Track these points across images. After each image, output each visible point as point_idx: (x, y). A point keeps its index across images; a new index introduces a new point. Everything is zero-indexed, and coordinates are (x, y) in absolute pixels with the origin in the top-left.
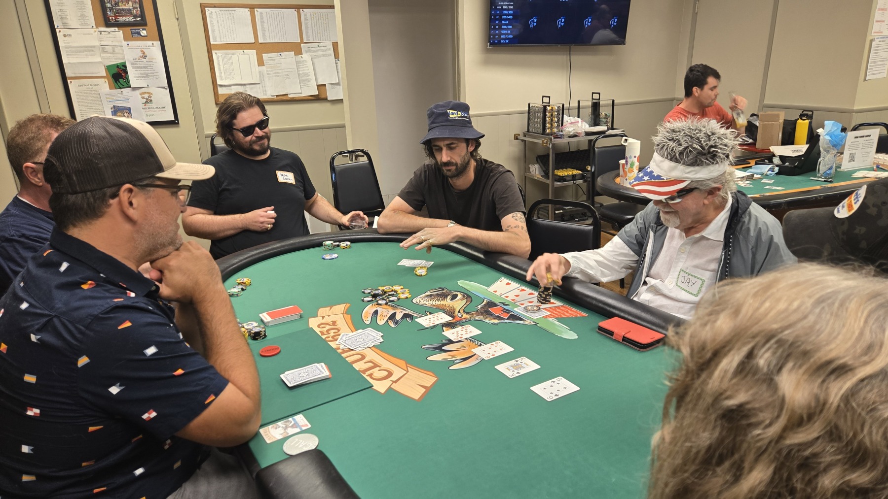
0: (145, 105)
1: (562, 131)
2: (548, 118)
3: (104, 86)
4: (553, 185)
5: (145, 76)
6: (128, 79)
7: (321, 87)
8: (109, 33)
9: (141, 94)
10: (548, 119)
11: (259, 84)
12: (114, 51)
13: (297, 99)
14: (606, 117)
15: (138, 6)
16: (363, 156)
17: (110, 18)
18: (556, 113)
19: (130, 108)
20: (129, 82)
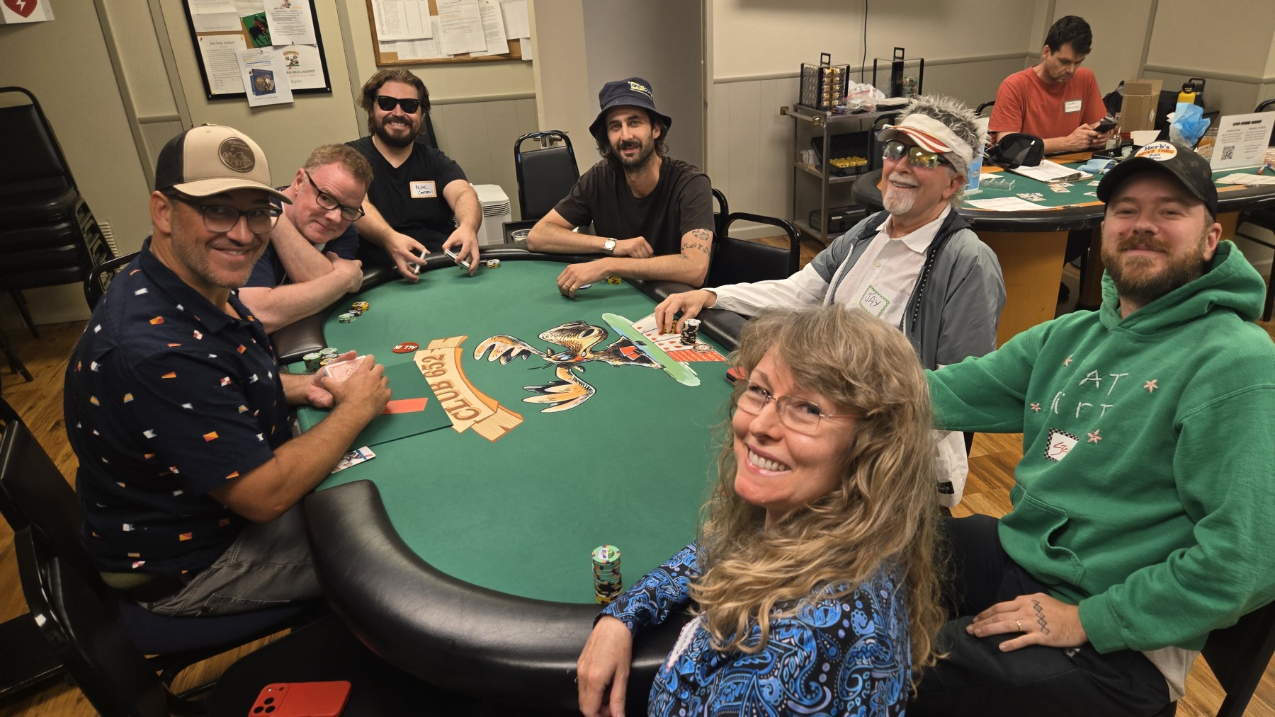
0: (290, 69)
1: (845, 104)
2: (827, 85)
3: (241, 44)
4: (827, 180)
5: (290, 31)
6: (268, 34)
7: (513, 43)
9: (285, 54)
10: (825, 87)
11: (432, 39)
13: (482, 59)
14: (912, 83)
16: (561, 140)
18: (838, 79)
19: (272, 72)
20: (269, 39)
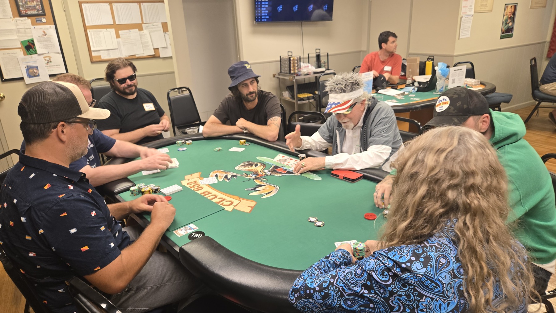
0: (47, 64)
1: (300, 72)
2: (292, 64)
3: (20, 53)
5: (46, 47)
6: (35, 49)
7: (156, 50)
8: (22, 21)
9: (44, 58)
11: (117, 49)
12: (25, 32)
13: (142, 57)
14: (325, 63)
15: (40, 3)
16: (186, 91)
17: (22, 12)
18: (296, 61)
19: (37, 66)
20: (36, 51)
